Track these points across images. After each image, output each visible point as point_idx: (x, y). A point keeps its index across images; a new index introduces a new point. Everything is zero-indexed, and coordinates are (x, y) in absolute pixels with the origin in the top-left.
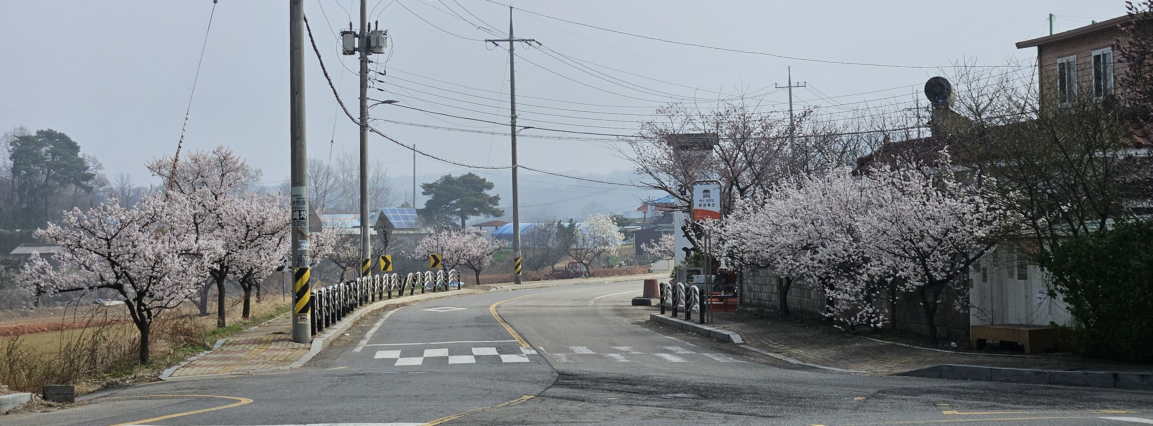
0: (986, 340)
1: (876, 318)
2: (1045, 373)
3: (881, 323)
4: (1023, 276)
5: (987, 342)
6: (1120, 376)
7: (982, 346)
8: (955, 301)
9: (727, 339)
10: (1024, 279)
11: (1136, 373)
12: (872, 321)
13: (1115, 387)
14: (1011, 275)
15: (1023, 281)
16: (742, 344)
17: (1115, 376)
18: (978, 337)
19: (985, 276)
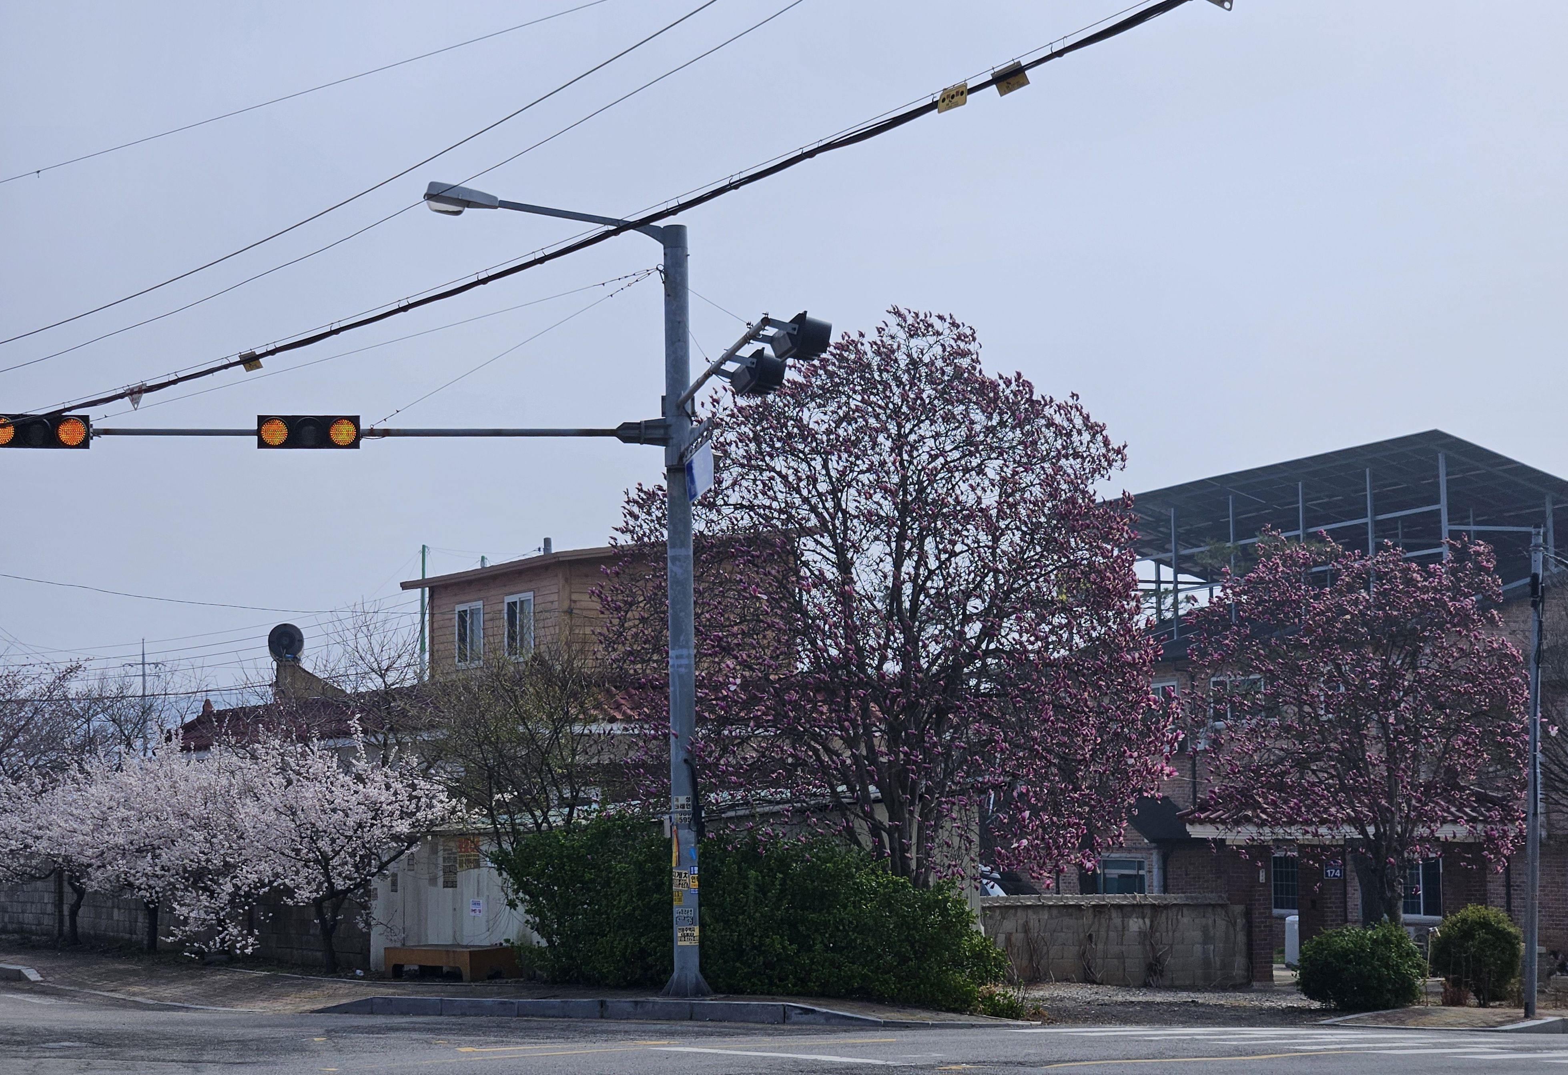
0: (402, 966)
1: (244, 942)
2: (512, 1003)
3: (250, 948)
4: (450, 884)
5: (406, 968)
6: (608, 1004)
7: (397, 973)
8: (358, 917)
9: (19, 977)
10: (452, 887)
11: (628, 1000)
12: (238, 945)
13: (602, 1017)
14: (433, 881)
15: (451, 889)
16: (42, 981)
17: (602, 1004)
18: (394, 962)
19: (394, 883)
